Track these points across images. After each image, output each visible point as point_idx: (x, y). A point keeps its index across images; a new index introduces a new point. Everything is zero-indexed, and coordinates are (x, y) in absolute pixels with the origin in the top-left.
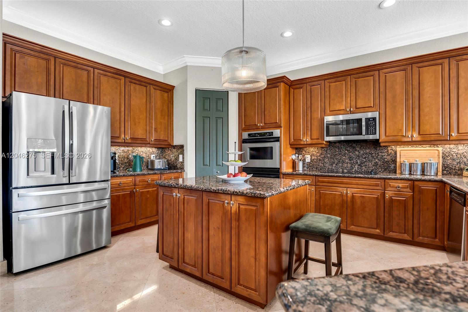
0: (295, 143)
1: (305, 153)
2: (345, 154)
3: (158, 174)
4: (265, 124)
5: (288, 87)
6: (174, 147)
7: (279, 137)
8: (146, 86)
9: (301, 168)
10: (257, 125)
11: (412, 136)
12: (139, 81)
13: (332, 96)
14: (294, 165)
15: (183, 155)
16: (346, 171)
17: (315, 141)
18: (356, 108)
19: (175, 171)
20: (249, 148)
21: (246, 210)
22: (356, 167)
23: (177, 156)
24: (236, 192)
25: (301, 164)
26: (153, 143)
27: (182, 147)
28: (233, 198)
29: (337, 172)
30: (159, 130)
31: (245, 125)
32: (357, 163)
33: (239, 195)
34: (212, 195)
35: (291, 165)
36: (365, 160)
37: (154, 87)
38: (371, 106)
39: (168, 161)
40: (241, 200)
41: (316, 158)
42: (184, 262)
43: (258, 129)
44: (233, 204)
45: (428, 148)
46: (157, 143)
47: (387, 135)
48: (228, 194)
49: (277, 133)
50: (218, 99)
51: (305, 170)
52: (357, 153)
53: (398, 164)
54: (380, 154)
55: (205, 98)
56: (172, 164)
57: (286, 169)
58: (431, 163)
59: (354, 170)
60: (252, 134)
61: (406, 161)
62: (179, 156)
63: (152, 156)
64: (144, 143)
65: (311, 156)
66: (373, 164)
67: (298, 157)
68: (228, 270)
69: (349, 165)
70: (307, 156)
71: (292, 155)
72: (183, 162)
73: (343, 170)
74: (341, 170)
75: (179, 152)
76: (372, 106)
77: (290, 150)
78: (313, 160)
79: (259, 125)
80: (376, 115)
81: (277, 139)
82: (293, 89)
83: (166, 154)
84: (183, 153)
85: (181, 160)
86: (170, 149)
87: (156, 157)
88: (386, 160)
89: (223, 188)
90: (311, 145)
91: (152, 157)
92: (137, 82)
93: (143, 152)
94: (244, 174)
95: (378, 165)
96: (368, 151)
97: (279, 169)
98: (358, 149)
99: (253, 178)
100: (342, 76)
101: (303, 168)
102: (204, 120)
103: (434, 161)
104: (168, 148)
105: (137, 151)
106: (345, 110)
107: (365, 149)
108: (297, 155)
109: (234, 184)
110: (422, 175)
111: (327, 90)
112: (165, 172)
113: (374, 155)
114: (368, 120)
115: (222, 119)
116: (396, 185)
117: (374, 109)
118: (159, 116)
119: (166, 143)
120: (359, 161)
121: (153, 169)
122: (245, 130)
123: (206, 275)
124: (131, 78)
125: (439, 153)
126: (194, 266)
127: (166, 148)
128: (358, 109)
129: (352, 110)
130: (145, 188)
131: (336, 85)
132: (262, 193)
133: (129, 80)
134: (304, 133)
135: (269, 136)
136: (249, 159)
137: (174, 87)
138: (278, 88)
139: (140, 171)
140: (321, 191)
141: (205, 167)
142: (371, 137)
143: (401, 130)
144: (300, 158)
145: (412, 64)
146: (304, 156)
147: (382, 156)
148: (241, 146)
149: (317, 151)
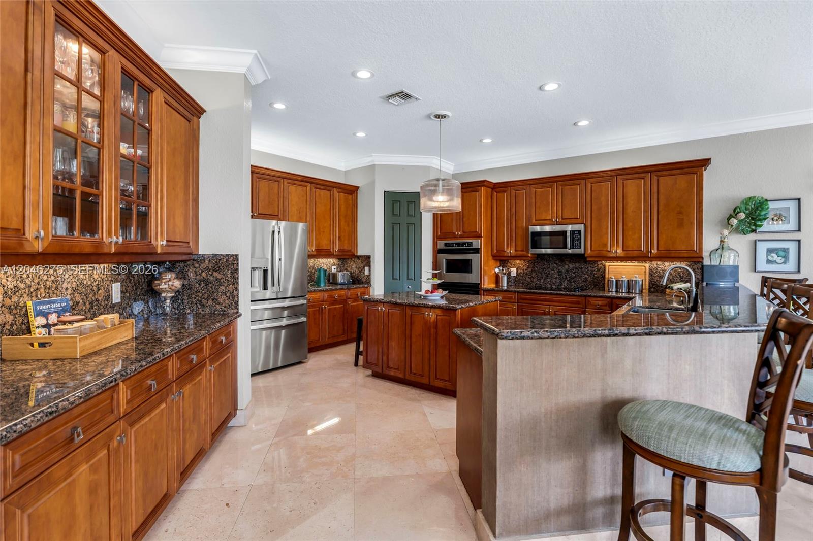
0: (498, 254)
1: (510, 266)
2: (553, 268)
3: (345, 289)
4: (463, 232)
5: (490, 190)
6: (359, 257)
7: (479, 249)
8: (330, 191)
9: (505, 284)
10: (455, 233)
11: (616, 252)
12: (323, 185)
13: (538, 204)
14: (497, 279)
15: (370, 267)
16: (554, 287)
17: (520, 253)
18: (563, 219)
19: (361, 286)
20: (446, 259)
21: (442, 319)
22: (566, 282)
23: (362, 268)
24: (434, 305)
25: (505, 278)
26: (337, 254)
27: (368, 257)
28: (431, 310)
29: (546, 289)
30: (343, 239)
31: (440, 233)
32: (566, 278)
33: (437, 308)
34: (415, 308)
35: (494, 279)
36: (574, 275)
37: (338, 190)
38: (576, 217)
39: (351, 273)
40: (438, 312)
41: (522, 271)
42: (388, 367)
43: (455, 237)
44: (432, 315)
45: (636, 264)
46: (341, 254)
47: (593, 249)
48: (428, 307)
49: (476, 243)
50: (409, 202)
51: (511, 286)
52: (566, 267)
53: (606, 280)
54: (590, 269)
55: (394, 202)
56: (356, 277)
57: (488, 284)
58: (636, 280)
59: (563, 286)
60: (448, 243)
61: (613, 277)
62: (364, 268)
63: (333, 267)
64: (327, 254)
65: (517, 270)
66: (583, 280)
67: (502, 270)
68: (427, 368)
69: (558, 281)
70: (512, 269)
71: (496, 268)
72: (369, 276)
73: (551, 286)
74: (550, 286)
75: (365, 263)
76: (578, 217)
77: (492, 262)
78: (520, 274)
79: (456, 233)
80: (581, 227)
81: (477, 251)
82: (497, 192)
83: (348, 265)
84: (368, 264)
85: (367, 273)
86: (353, 259)
87: (337, 269)
88: (596, 275)
89: (424, 303)
90: (516, 257)
91: (334, 269)
92: (322, 187)
93: (324, 263)
94: (440, 290)
95: (587, 281)
96: (577, 265)
97: (479, 284)
98: (567, 263)
99: (449, 294)
100: (549, 182)
101: (508, 283)
102: (393, 227)
103: (638, 278)
104: (351, 259)
105: (318, 263)
106: (551, 220)
107: (575, 263)
108: (501, 268)
109: (432, 300)
110: (627, 292)
111: (533, 196)
112: (352, 287)
113: (583, 269)
114: (573, 232)
115: (414, 226)
116: (597, 303)
117: (580, 221)
118: (343, 223)
119: (350, 254)
120: (568, 276)
121: (337, 284)
122: (440, 238)
123: (409, 375)
124: (317, 184)
125: (646, 269)
126: (398, 369)
127: (348, 259)
128: (564, 221)
129: (558, 220)
130: (333, 304)
131: (542, 191)
132: (454, 306)
133: (315, 185)
134: (508, 244)
135: (468, 246)
136: (444, 272)
137: (358, 188)
138: (478, 193)
139: (324, 286)
140: (524, 310)
141: (394, 281)
142: (577, 251)
143: (606, 245)
144: (504, 271)
145: (616, 176)
146: (509, 269)
147: (592, 271)
148: (436, 256)
149: (524, 264)
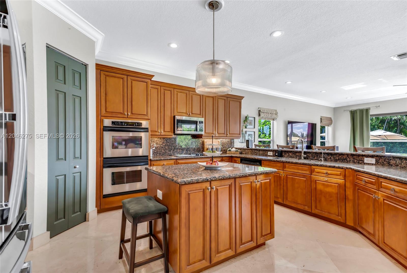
4: (132, 114)
7: (147, 129)
10: (123, 113)
11: (215, 134)
13: (178, 102)
17: (167, 133)
18: (192, 113)
31: (107, 111)
41: (159, 146)
43: (124, 117)
47: (206, 132)
49: (145, 124)
50: (75, 71)
53: (205, 149)
60: (117, 122)
76: (200, 114)
80: (203, 120)
88: (199, 146)
95: (195, 150)
97: (148, 156)
100: (185, 90)
102: (57, 94)
106: (186, 113)
115: (79, 99)
122: (106, 117)
125: (219, 143)
134: (159, 126)
135: (138, 126)
138: (146, 84)
142: (201, 133)
147: (197, 144)
148: (102, 133)
149: (160, 141)
